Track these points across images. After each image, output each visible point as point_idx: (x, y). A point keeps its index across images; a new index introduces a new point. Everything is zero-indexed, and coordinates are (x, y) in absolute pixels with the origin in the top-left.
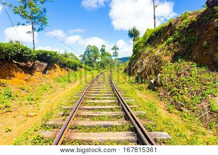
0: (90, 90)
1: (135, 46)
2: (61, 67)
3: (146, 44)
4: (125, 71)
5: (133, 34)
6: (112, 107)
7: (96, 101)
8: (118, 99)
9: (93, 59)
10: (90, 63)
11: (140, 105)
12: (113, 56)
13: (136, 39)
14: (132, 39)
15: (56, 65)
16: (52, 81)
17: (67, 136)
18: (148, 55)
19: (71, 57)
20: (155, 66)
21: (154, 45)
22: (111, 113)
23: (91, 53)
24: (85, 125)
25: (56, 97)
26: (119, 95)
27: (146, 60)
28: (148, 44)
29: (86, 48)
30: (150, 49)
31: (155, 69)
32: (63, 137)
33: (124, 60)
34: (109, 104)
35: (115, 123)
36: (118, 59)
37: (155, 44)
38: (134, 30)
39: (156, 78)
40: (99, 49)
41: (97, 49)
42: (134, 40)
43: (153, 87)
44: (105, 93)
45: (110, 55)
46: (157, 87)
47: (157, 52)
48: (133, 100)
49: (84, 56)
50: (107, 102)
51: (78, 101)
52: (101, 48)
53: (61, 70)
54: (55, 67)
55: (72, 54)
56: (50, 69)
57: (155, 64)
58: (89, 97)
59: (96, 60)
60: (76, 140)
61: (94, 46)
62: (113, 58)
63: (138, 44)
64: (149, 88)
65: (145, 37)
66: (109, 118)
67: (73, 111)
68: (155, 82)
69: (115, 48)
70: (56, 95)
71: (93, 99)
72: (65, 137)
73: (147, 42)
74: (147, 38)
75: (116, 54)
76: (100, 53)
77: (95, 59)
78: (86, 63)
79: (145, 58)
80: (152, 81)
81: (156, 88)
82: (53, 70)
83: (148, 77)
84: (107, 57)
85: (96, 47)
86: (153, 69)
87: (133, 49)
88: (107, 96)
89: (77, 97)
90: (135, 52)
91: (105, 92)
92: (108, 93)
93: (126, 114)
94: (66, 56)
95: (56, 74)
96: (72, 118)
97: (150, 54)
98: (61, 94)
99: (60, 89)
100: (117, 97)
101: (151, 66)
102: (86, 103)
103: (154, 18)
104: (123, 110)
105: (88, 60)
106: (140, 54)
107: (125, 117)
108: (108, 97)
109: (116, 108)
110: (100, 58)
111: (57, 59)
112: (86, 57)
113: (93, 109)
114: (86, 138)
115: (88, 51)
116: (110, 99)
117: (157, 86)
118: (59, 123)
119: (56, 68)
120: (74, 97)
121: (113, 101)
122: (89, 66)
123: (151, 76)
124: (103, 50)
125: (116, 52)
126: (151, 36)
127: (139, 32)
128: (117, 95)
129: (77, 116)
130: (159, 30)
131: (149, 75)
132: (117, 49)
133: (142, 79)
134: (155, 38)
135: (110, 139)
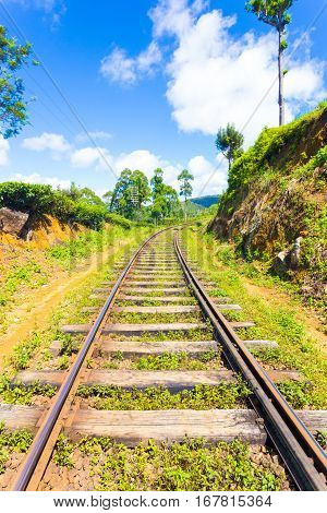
0: (130, 279)
1: (235, 171)
2: (62, 222)
3: (261, 165)
4: (210, 229)
5: (228, 141)
6: (185, 326)
7: (145, 310)
8: (200, 304)
9: (135, 200)
10: (129, 210)
11: (258, 319)
12: (181, 194)
13: (235, 153)
14: (226, 152)
15: (49, 217)
16: (41, 255)
17: (68, 424)
18: (266, 190)
19: (85, 196)
20: (287, 217)
21: (282, 167)
22: (184, 346)
23: (130, 188)
24: (120, 384)
25: (49, 297)
26: (200, 291)
27: (263, 204)
28: (267, 165)
29: (119, 175)
30: (273, 176)
31: (286, 226)
32: (58, 427)
33: (206, 202)
34: (178, 317)
35: (200, 378)
36: (192, 200)
37: (284, 164)
38: (229, 132)
39: (291, 247)
40: (149, 179)
41: (145, 179)
42: (230, 156)
43: (284, 270)
44: (166, 286)
45: (174, 192)
46: (294, 269)
47: (292, 185)
48: (237, 306)
49: (114, 195)
50: (173, 311)
51: (102, 310)
52: (153, 175)
53: (63, 229)
54: (48, 221)
55: (87, 191)
56: (35, 227)
57: (288, 213)
58: (128, 297)
59: (142, 204)
60: (94, 436)
61: (137, 172)
62: (181, 199)
63: (241, 166)
64: (272, 272)
65: (258, 147)
66: (183, 361)
67: (88, 338)
68: (288, 258)
69: (185, 175)
70: (50, 290)
71: (139, 303)
72: (63, 429)
73: (263, 160)
74: (265, 149)
75: (187, 190)
76: (151, 187)
77: (140, 201)
78: (120, 210)
79: (260, 198)
80: (282, 256)
81: (290, 272)
82: (43, 230)
83: (268, 244)
84: (168, 197)
85: (142, 175)
86: (283, 224)
87: (228, 177)
88: (170, 294)
89: (100, 297)
90: (234, 184)
91: (166, 283)
92: (175, 286)
93: (226, 350)
94: (73, 196)
95: (51, 238)
96: (85, 363)
97: (272, 189)
98: (60, 288)
99: (58, 274)
100: (197, 298)
101: (277, 219)
102: (121, 316)
103: (280, 102)
104: (217, 337)
105: (123, 202)
106: (246, 190)
107: (223, 357)
108: (173, 299)
109: (197, 330)
110: (151, 198)
111: (52, 204)
112: (120, 196)
113: (138, 333)
114: (121, 431)
115: (123, 185)
116: (181, 303)
117: (295, 267)
118: (50, 378)
119: (50, 225)
120: (92, 296)
121: (188, 309)
122: (127, 217)
123: (277, 243)
124: (157, 181)
125: (188, 186)
126: (274, 144)
127: (241, 136)
128: (197, 290)
129: (99, 354)
130: (295, 130)
131: (271, 241)
132: (191, 177)
133: (254, 249)
134: (285, 149)
135: (190, 434)
